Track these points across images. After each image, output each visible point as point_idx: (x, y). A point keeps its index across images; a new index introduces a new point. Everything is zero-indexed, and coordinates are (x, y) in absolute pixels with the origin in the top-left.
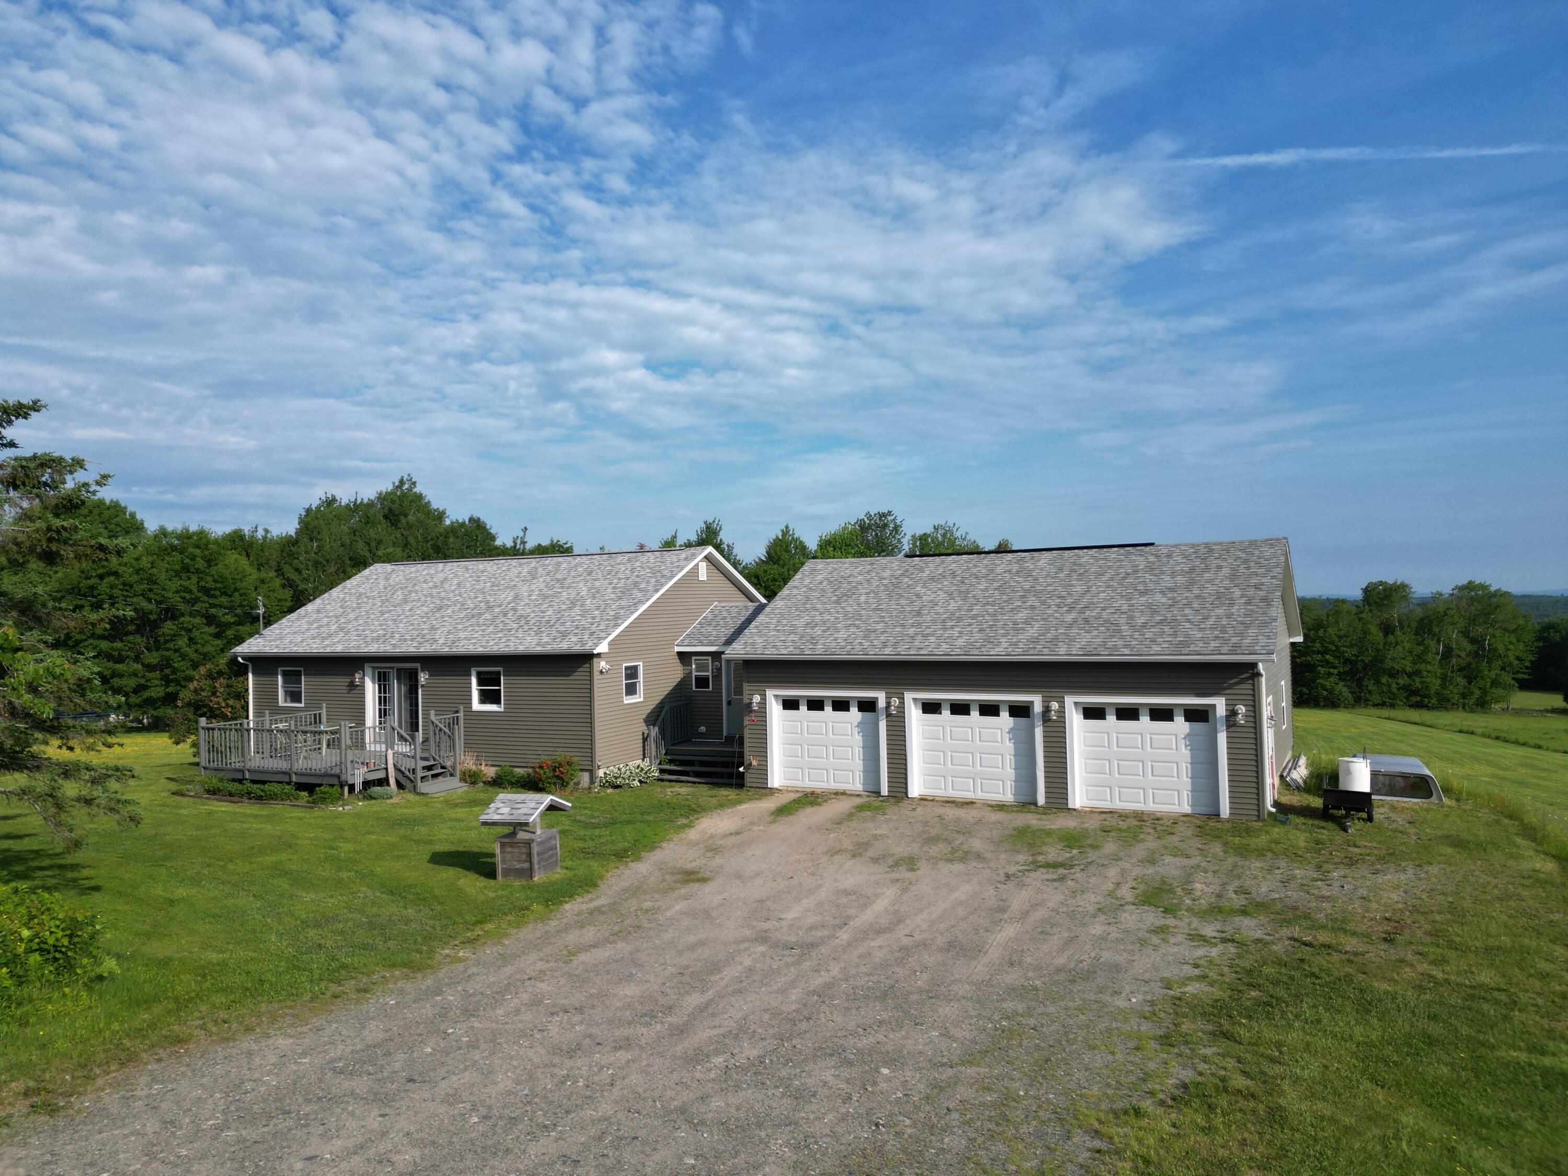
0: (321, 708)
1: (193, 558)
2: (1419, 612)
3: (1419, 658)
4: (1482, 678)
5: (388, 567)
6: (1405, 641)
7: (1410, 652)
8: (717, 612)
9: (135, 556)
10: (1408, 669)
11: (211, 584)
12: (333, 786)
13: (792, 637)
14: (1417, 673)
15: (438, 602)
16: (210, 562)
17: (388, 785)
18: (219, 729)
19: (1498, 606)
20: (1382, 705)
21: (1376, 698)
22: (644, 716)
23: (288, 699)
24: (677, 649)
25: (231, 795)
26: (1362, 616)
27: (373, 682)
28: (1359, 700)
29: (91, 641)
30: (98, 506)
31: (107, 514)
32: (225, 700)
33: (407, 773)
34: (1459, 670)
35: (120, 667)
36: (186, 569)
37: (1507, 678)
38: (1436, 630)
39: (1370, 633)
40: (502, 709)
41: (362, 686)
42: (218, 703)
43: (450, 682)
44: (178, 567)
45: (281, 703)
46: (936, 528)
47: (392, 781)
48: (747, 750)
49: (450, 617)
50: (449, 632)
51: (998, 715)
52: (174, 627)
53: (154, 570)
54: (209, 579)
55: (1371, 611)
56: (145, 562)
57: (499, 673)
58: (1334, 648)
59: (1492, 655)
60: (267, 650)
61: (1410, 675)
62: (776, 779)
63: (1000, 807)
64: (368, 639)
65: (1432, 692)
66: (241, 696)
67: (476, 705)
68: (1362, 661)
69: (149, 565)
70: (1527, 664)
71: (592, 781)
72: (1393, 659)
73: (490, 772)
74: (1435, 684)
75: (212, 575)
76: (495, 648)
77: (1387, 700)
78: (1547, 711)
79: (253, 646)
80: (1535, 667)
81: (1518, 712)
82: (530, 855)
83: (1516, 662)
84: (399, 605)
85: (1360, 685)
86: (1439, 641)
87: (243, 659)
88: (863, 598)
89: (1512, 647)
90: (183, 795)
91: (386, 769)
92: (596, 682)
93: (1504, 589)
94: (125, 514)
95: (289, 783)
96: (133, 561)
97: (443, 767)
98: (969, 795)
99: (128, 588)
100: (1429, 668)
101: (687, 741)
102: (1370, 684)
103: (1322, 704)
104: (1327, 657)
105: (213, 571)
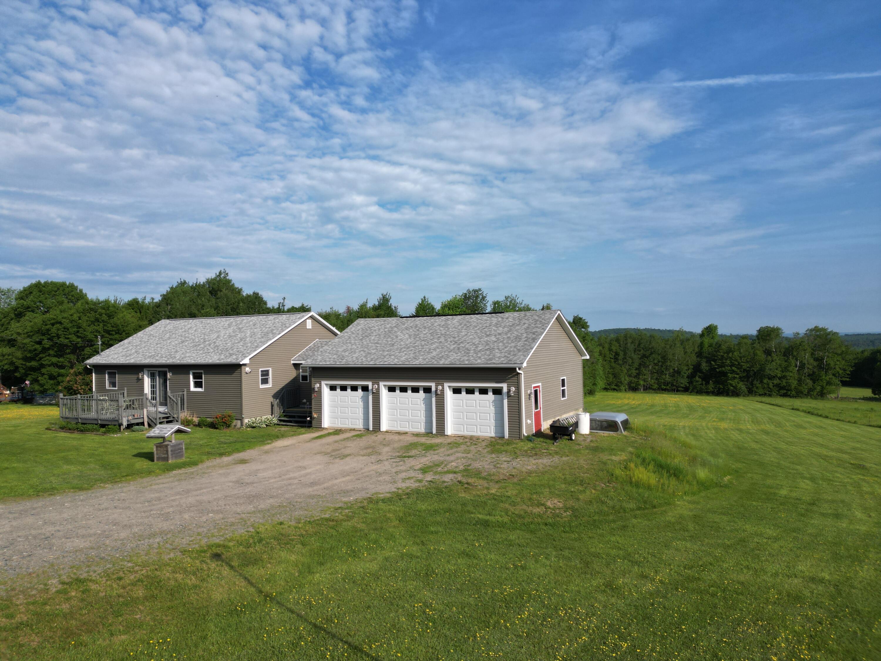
0: (124, 390)
1: (101, 315)
2: (785, 344)
3: (786, 369)
4: (822, 380)
5: (168, 321)
6: (778, 360)
7: (780, 365)
8: (316, 344)
9: (70, 314)
10: (779, 375)
11: (110, 328)
12: (115, 425)
13: (335, 356)
14: (784, 377)
15: (183, 339)
16: (110, 316)
17: (144, 425)
18: (70, 399)
19: (830, 341)
20: (765, 395)
21: (761, 391)
22: (272, 394)
23: (111, 386)
24: (292, 362)
25: (70, 429)
26: (755, 345)
27: (148, 377)
28: (751, 392)
29: (48, 358)
30: (62, 286)
31: (67, 291)
32: (81, 386)
33: (153, 420)
34: (808, 376)
35: (62, 371)
36: (97, 320)
37: (836, 381)
38: (795, 353)
39: (757, 355)
40: (203, 390)
41: (142, 380)
42: (77, 387)
43: (180, 377)
44: (93, 319)
45: (107, 388)
46: (507, 298)
47: (146, 424)
48: (313, 410)
49: (186, 346)
50: (182, 354)
51: (419, 392)
52: (91, 351)
53: (80, 321)
54: (109, 325)
55: (759, 343)
56: (75, 317)
57: (202, 373)
58: (737, 363)
59: (827, 369)
60: (101, 362)
61: (780, 378)
62: (327, 422)
63: (417, 435)
64: (147, 357)
65: (793, 387)
66: (89, 384)
67: (192, 388)
68: (753, 370)
69: (78, 318)
70: (848, 372)
71: (242, 425)
72: (770, 370)
73: (196, 420)
74: (794, 383)
75: (111, 324)
76: (199, 361)
77: (767, 392)
78: (860, 399)
79: (96, 360)
80: (853, 375)
81: (843, 399)
82: (167, 451)
83: (841, 372)
84: (166, 340)
85: (752, 384)
86: (797, 360)
87: (90, 366)
88: (373, 338)
89: (838, 363)
90: (50, 430)
91: (143, 418)
92: (243, 377)
93: (834, 331)
94: (77, 290)
95: (96, 424)
96: (69, 316)
97: (174, 418)
98: (407, 430)
99: (66, 330)
100: (791, 374)
101: (297, 406)
102: (757, 383)
103: (730, 394)
104: (733, 368)
105: (112, 321)
